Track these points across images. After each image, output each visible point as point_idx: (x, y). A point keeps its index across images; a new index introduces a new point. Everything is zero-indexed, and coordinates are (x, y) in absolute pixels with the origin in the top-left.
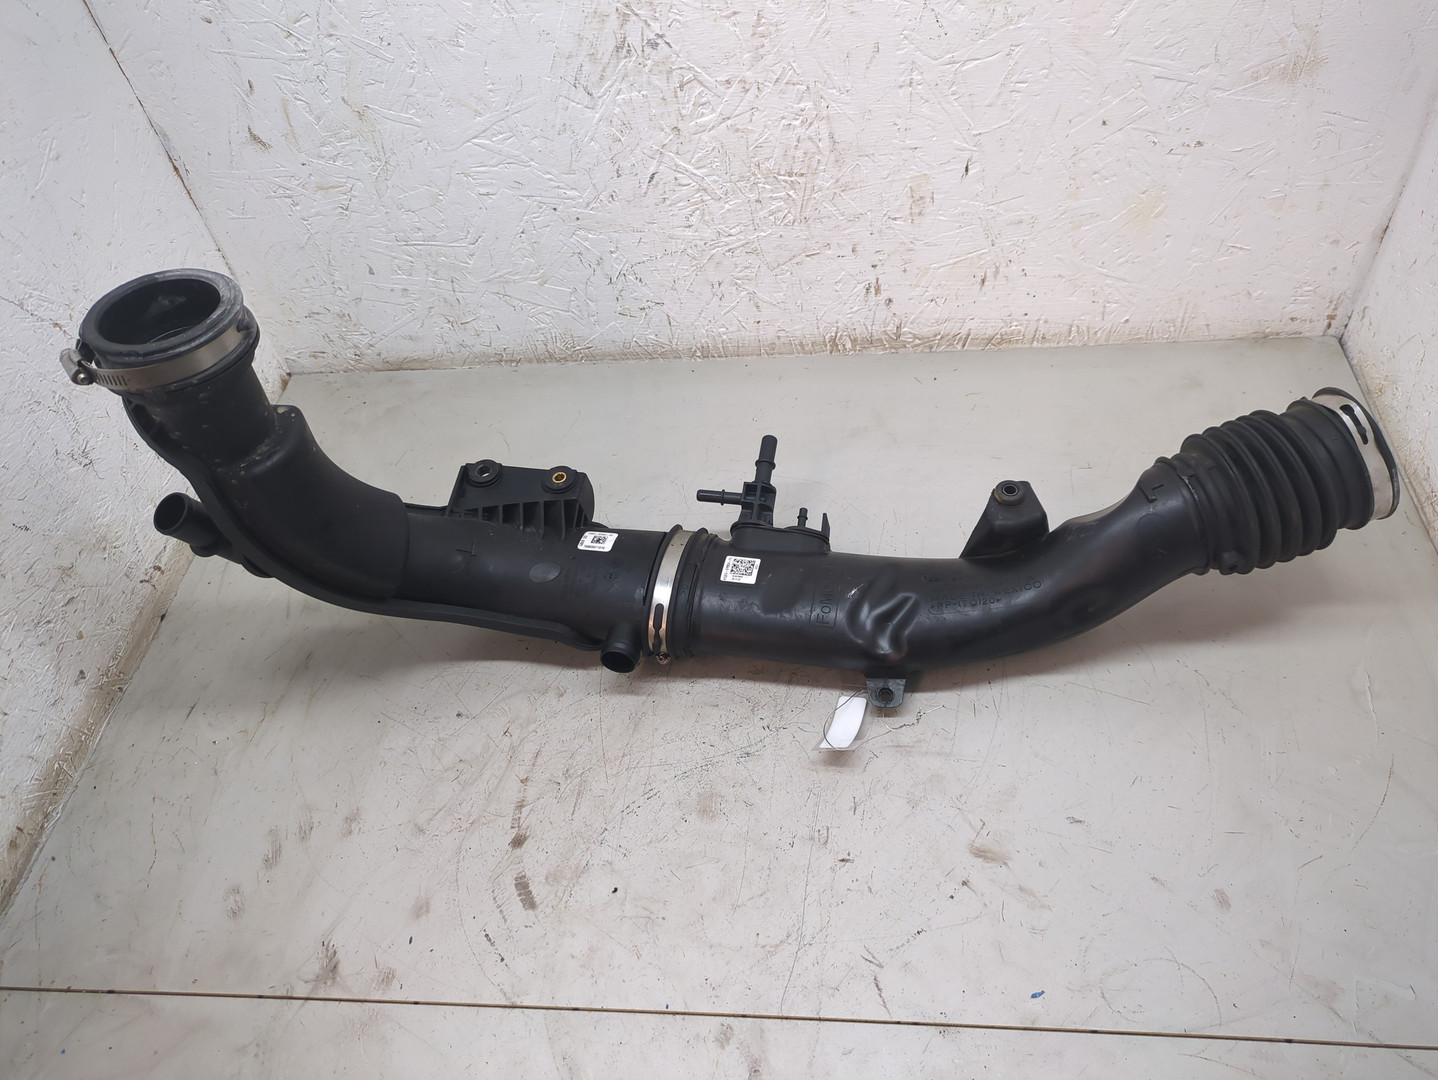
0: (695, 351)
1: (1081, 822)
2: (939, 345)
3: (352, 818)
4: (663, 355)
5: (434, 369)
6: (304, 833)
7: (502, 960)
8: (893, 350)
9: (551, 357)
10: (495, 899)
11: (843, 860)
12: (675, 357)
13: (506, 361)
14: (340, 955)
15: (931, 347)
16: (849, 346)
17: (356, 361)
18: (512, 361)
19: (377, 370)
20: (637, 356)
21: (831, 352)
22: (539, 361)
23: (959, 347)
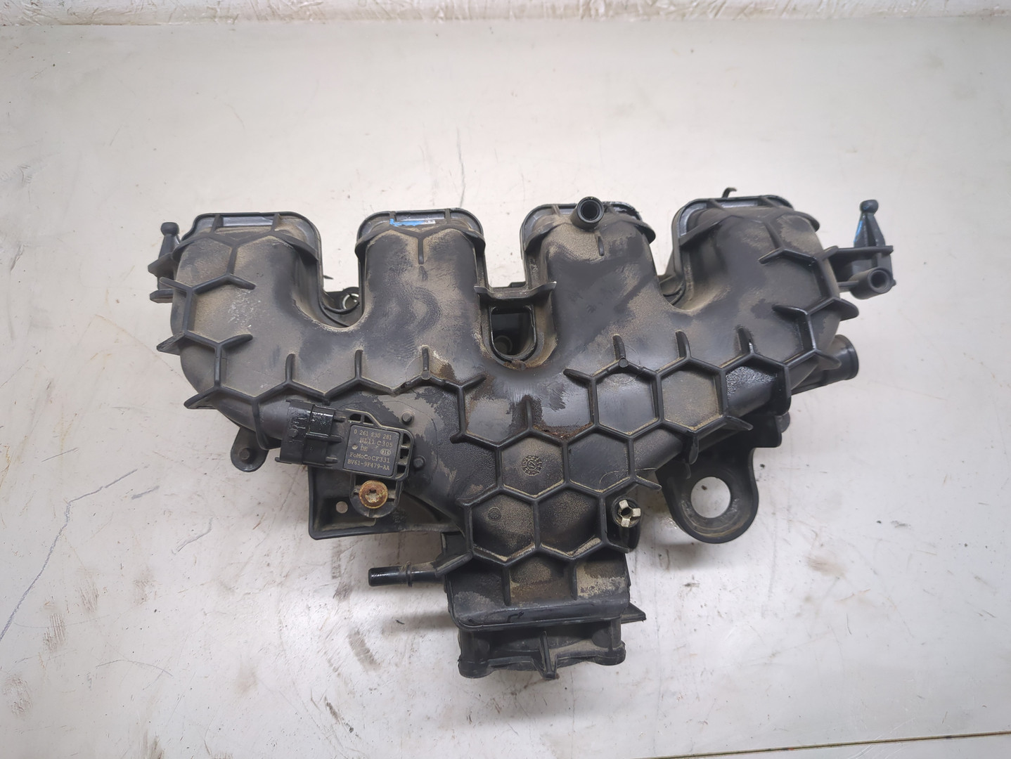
0: (438, 12)
1: (903, 525)
2: (692, 13)
3: (143, 581)
4: (402, 15)
5: (132, 24)
6: (89, 603)
7: (351, 730)
8: (645, 17)
9: (274, 14)
10: (329, 661)
11: (688, 585)
12: (415, 18)
13: (220, 17)
14: (163, 745)
15: (684, 15)
16: (602, 10)
17: (34, 11)
18: (227, 17)
19: (62, 24)
20: (372, 15)
21: (582, 18)
22: (260, 18)
23: (711, 16)
